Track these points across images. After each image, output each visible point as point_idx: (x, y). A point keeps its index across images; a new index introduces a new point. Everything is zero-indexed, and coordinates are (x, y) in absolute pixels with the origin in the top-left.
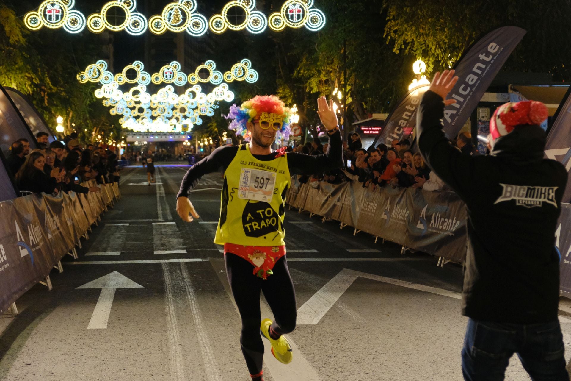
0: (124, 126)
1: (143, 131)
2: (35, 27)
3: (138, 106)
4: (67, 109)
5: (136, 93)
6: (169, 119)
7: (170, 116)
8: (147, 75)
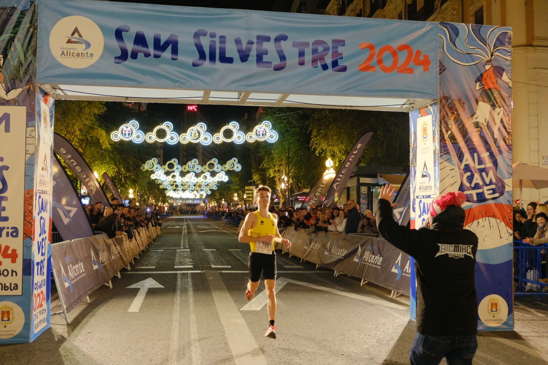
0: (167, 195)
1: (178, 197)
2: (116, 140)
3: (175, 184)
4: (135, 186)
5: (174, 176)
6: (193, 191)
7: (193, 189)
8: (179, 167)
